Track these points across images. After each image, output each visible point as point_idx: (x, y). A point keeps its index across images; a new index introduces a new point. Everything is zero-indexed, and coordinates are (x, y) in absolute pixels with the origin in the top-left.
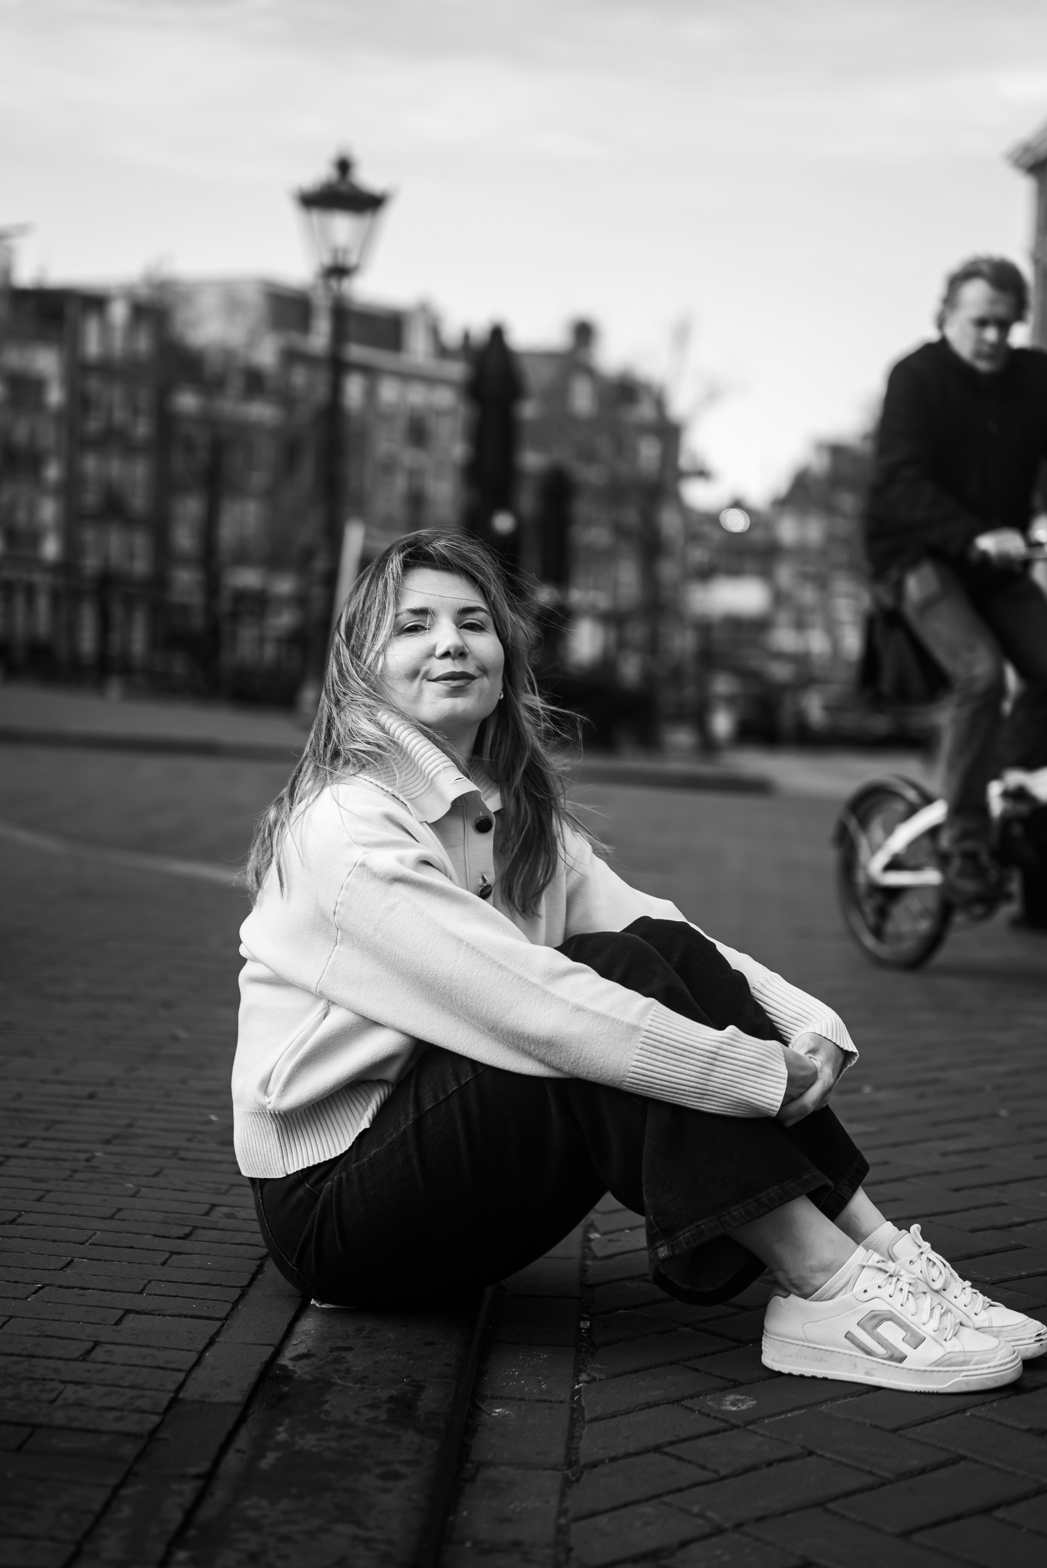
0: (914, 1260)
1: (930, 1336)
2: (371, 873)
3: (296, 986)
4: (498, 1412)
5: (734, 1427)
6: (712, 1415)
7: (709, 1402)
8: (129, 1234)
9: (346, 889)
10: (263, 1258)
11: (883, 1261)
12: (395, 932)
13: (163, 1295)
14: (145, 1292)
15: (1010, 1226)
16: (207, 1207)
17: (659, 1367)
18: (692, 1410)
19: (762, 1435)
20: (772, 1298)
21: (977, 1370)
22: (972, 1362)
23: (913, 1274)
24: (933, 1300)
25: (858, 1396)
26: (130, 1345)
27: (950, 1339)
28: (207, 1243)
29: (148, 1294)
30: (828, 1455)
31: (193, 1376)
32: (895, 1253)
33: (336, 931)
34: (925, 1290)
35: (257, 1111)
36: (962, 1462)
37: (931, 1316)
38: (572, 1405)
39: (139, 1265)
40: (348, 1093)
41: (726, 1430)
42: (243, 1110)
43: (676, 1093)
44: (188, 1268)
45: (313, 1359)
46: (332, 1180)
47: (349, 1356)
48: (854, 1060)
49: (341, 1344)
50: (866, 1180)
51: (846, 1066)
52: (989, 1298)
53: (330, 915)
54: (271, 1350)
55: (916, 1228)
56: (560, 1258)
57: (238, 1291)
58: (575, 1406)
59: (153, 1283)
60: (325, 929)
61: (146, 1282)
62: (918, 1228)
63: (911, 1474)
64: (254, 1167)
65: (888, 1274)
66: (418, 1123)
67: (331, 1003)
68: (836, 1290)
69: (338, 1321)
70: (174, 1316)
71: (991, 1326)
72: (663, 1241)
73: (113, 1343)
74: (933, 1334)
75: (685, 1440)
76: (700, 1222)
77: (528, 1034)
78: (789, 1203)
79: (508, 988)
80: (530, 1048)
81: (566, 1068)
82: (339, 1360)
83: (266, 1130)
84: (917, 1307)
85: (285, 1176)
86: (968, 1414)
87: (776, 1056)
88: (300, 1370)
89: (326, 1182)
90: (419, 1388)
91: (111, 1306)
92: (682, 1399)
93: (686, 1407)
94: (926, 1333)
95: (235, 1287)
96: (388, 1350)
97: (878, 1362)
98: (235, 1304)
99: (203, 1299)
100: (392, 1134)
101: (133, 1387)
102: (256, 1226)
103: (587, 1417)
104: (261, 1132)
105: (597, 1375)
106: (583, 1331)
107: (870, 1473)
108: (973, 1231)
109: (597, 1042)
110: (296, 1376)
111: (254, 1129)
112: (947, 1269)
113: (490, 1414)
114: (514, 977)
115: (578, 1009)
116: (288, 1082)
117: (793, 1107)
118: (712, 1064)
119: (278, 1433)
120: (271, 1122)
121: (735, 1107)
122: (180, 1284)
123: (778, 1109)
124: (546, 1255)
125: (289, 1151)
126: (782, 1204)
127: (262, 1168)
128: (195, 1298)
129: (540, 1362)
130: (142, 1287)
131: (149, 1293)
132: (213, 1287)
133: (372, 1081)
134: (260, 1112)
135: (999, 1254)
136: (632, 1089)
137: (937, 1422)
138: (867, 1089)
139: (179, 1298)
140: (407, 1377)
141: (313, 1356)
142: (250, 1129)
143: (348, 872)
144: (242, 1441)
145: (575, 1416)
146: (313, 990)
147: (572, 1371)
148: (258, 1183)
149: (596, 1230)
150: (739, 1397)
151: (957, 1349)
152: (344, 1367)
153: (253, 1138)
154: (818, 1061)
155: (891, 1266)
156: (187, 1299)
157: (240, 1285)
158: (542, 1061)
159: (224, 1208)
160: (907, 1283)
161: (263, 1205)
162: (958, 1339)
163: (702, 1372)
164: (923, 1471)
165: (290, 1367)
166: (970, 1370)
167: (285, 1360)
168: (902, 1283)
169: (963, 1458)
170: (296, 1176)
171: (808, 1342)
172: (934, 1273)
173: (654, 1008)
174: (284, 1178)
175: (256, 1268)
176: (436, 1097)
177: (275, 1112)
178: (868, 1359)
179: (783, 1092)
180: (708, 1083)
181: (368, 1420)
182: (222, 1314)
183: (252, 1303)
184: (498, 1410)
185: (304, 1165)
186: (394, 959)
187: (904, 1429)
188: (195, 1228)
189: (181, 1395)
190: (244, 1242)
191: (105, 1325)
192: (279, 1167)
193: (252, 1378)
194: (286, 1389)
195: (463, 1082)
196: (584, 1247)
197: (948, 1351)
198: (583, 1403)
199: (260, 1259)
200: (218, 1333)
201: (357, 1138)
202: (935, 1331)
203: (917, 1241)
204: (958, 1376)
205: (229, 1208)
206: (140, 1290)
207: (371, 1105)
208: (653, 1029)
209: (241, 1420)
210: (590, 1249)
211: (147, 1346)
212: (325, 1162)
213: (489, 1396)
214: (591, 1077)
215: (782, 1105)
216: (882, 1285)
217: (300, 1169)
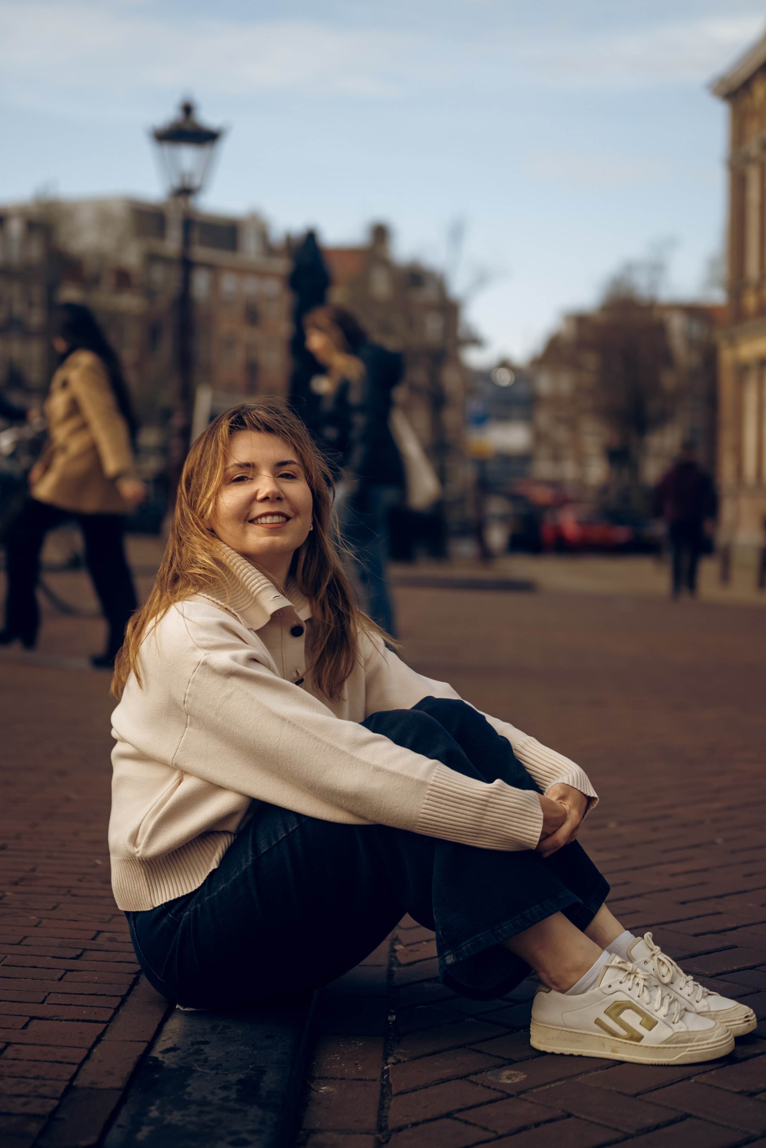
0: (648, 960)
1: (661, 1020)
2: (211, 670)
3: (156, 761)
4: (324, 1090)
5: (510, 1096)
6: (492, 1087)
7: (490, 1077)
8: (33, 957)
9: (193, 683)
10: (138, 973)
11: (623, 962)
12: (232, 715)
13: (60, 1004)
14: (46, 1002)
15: (724, 931)
16: (94, 933)
17: (450, 1050)
18: (476, 1084)
19: (531, 1102)
20: (537, 994)
21: (698, 1046)
22: (695, 1040)
23: (647, 971)
24: (663, 992)
25: (607, 1068)
26: (34, 1044)
27: (677, 1022)
28: (94, 962)
29: (47, 1004)
30: (583, 1116)
31: (84, 1068)
32: (632, 955)
33: (186, 717)
34: (656, 984)
35: (129, 859)
36: (688, 1119)
37: (662, 1004)
38: (382, 1082)
39: (41, 981)
40: (199, 842)
41: (502, 1099)
42: (118, 858)
43: (457, 833)
44: (79, 982)
45: (178, 1052)
46: (189, 911)
47: (206, 1049)
48: (596, 803)
49: (200, 1039)
50: (608, 898)
51: (589, 809)
52: (707, 988)
53: (181, 703)
54: (145, 1045)
55: (648, 935)
56: (372, 966)
57: (119, 999)
58: (384, 1083)
59: (52, 994)
60: (177, 715)
61: (46, 994)
62: (650, 935)
63: (648, 1130)
64: (128, 902)
65: (627, 972)
66: (256, 864)
67: (184, 773)
68: (587, 986)
69: (198, 1021)
70: (68, 1020)
71: (709, 1010)
72: (450, 951)
73: (21, 1044)
74: (663, 1018)
75: (471, 1108)
76: (478, 935)
77: (340, 791)
78: (548, 918)
79: (323, 755)
80: (341, 801)
81: (370, 817)
82: (198, 1052)
83: (136, 873)
84: (651, 997)
85: (152, 908)
86: (693, 1081)
87: (534, 802)
88: (169, 1061)
89: (185, 912)
90: (261, 1072)
91: (19, 1014)
92: (469, 1075)
93: (472, 1081)
94: (658, 1018)
95: (116, 996)
96: (237, 1043)
97: (621, 1042)
98: (117, 1010)
99: (92, 1007)
100: (236, 872)
101: (37, 1078)
102: (131, 947)
103: (394, 1091)
104: (133, 875)
105: (401, 1058)
106: (390, 1023)
107: (616, 1129)
108: (696, 935)
109: (394, 795)
110: (165, 1065)
111: (127, 873)
112: (673, 967)
113: (318, 1091)
114: (327, 746)
115: (378, 770)
116: (152, 836)
117: (548, 842)
118: (484, 810)
119: (151, 1111)
120: (139, 866)
121: (504, 843)
122: (73, 995)
123: (537, 843)
124: (361, 963)
125: (154, 889)
126: (542, 919)
127: (134, 903)
128: (85, 1006)
129: (357, 1049)
130: (43, 999)
131: (49, 1003)
132: (99, 997)
133: (218, 832)
134: (131, 859)
135: (716, 953)
136: (422, 831)
137: (668, 1088)
138: (612, 825)
139: (72, 1006)
140: (252, 1064)
141: (179, 1049)
142: (124, 873)
143: (193, 669)
144: (122, 1119)
145: (384, 1091)
146: (170, 763)
147: (382, 1055)
148: (132, 915)
149: (401, 943)
150: (513, 1072)
151: (683, 1030)
152: (202, 1057)
153: (126, 880)
154: (567, 805)
155: (630, 966)
156: (79, 1007)
157: (120, 994)
158: (351, 812)
159: (107, 933)
160: (643, 979)
161: (136, 932)
162: (683, 1022)
163: (484, 1053)
164: (657, 1127)
165: (160, 1059)
166: (693, 1046)
167: (156, 1053)
168: (638, 979)
169: (688, 1116)
170: (161, 909)
171: (566, 1027)
172: (664, 970)
173: (437, 768)
174: (151, 910)
175: (133, 980)
176: (269, 843)
177: (142, 859)
178: (613, 1040)
179: (540, 830)
180: (481, 824)
181: (221, 1099)
182: (107, 1018)
183: (130, 1008)
184: (324, 1088)
185: (166, 899)
186: (232, 736)
187: (642, 1094)
188: (85, 950)
189: (75, 1083)
190: (123, 960)
191: (15, 1029)
192: (147, 902)
193: (130, 1068)
194: (157, 1076)
195: (290, 830)
196: (391, 957)
197: (676, 1031)
198: (391, 1080)
199: (136, 973)
200: (103, 1033)
201: (208, 877)
202: (665, 1016)
203: (650, 945)
204: (684, 1051)
205: (112, 934)
206: (42, 1000)
207: (218, 850)
208: (437, 784)
209: (122, 1102)
210: (396, 958)
211: (47, 1045)
212: (183, 897)
213: (317, 1077)
214: (390, 823)
215: (540, 841)
216: (623, 980)
217: (163, 903)
